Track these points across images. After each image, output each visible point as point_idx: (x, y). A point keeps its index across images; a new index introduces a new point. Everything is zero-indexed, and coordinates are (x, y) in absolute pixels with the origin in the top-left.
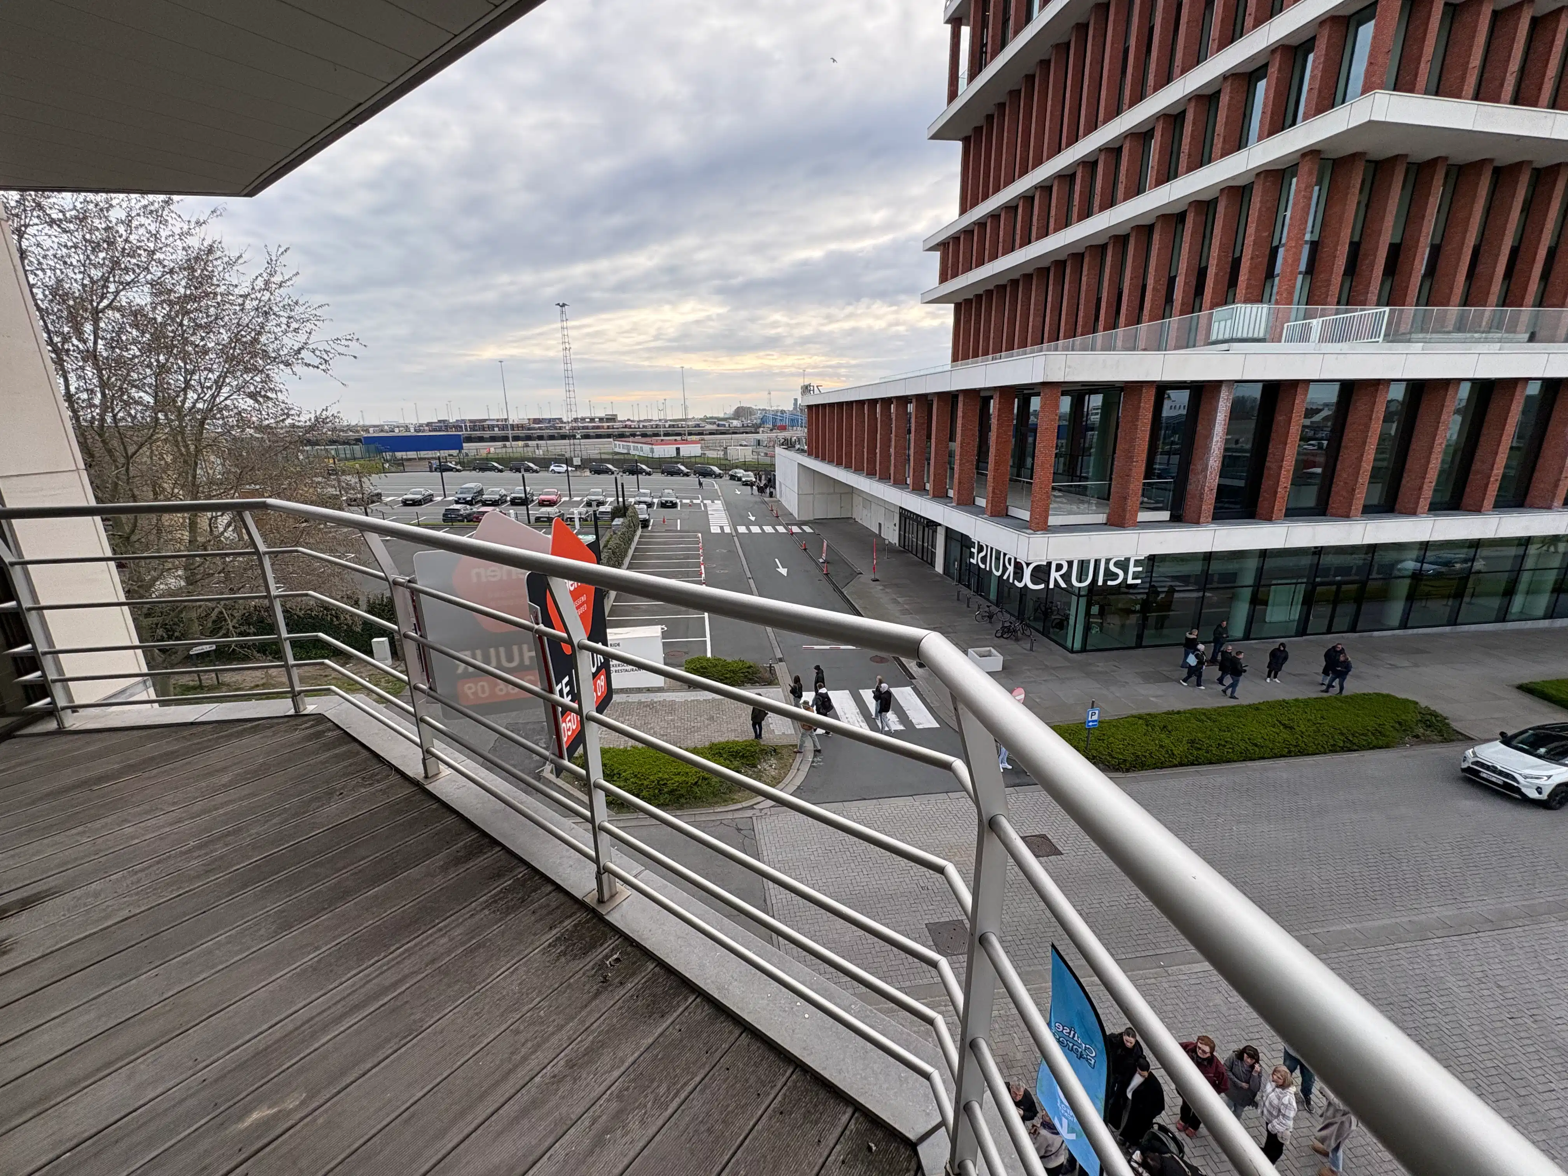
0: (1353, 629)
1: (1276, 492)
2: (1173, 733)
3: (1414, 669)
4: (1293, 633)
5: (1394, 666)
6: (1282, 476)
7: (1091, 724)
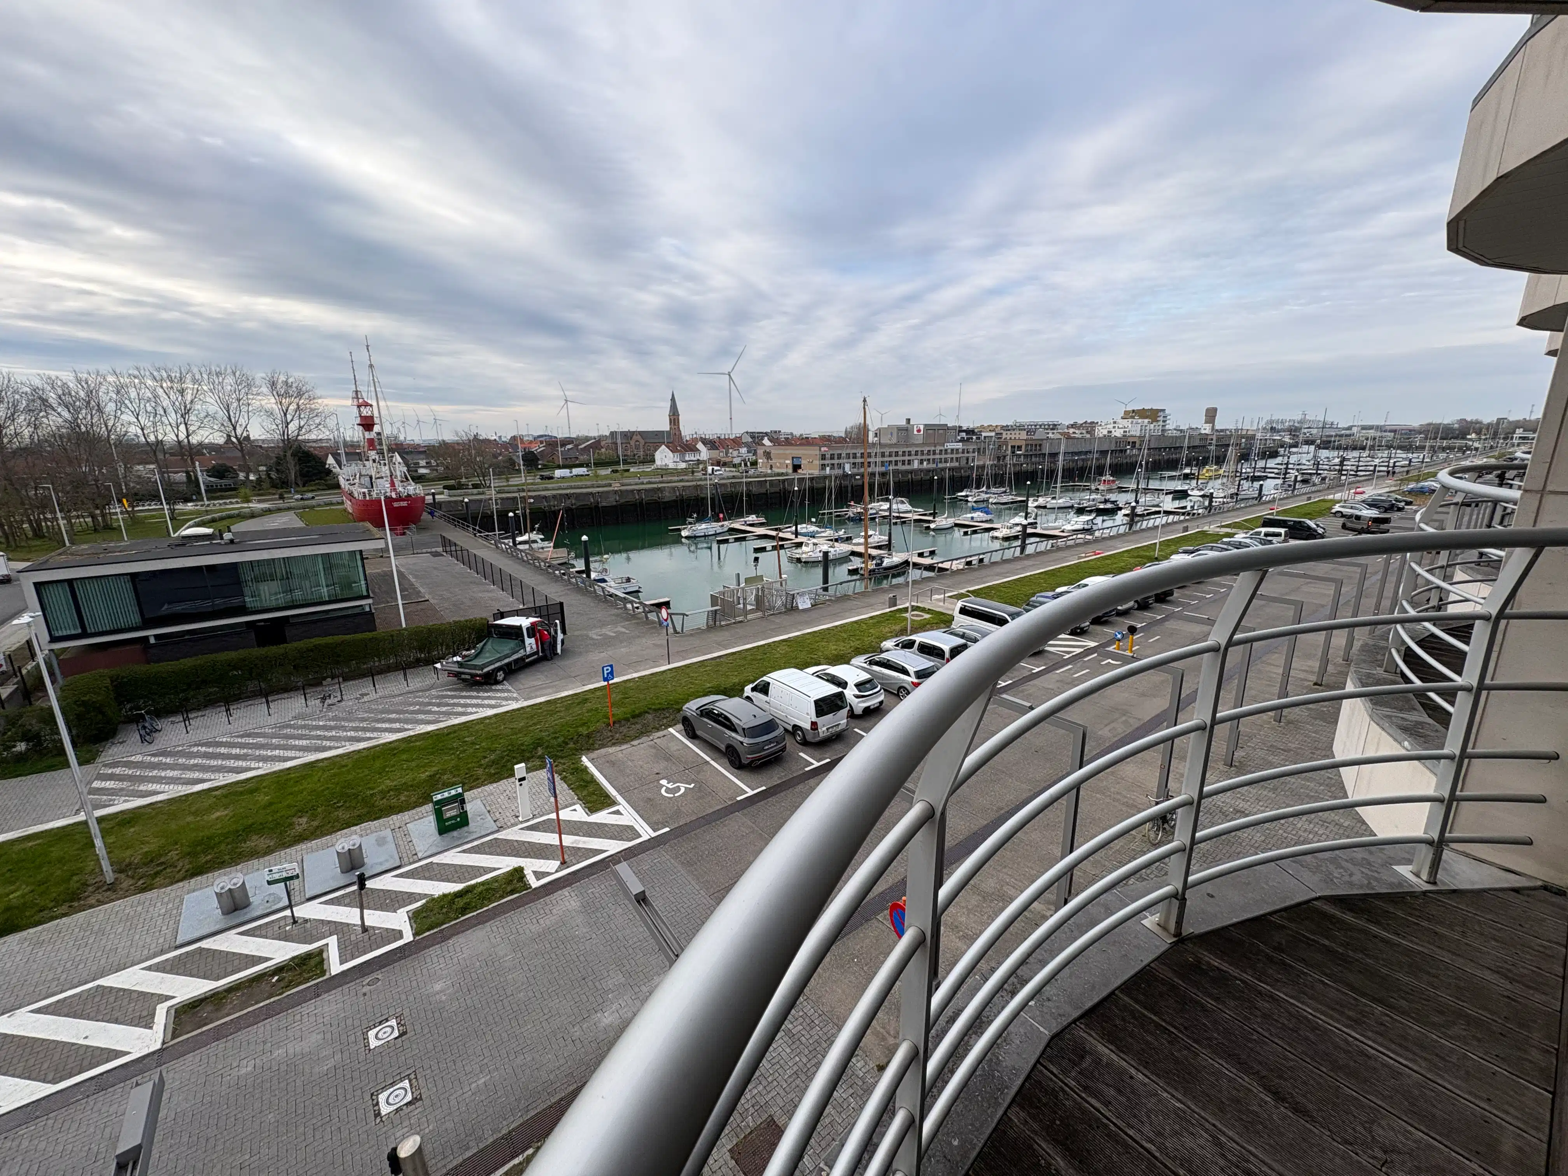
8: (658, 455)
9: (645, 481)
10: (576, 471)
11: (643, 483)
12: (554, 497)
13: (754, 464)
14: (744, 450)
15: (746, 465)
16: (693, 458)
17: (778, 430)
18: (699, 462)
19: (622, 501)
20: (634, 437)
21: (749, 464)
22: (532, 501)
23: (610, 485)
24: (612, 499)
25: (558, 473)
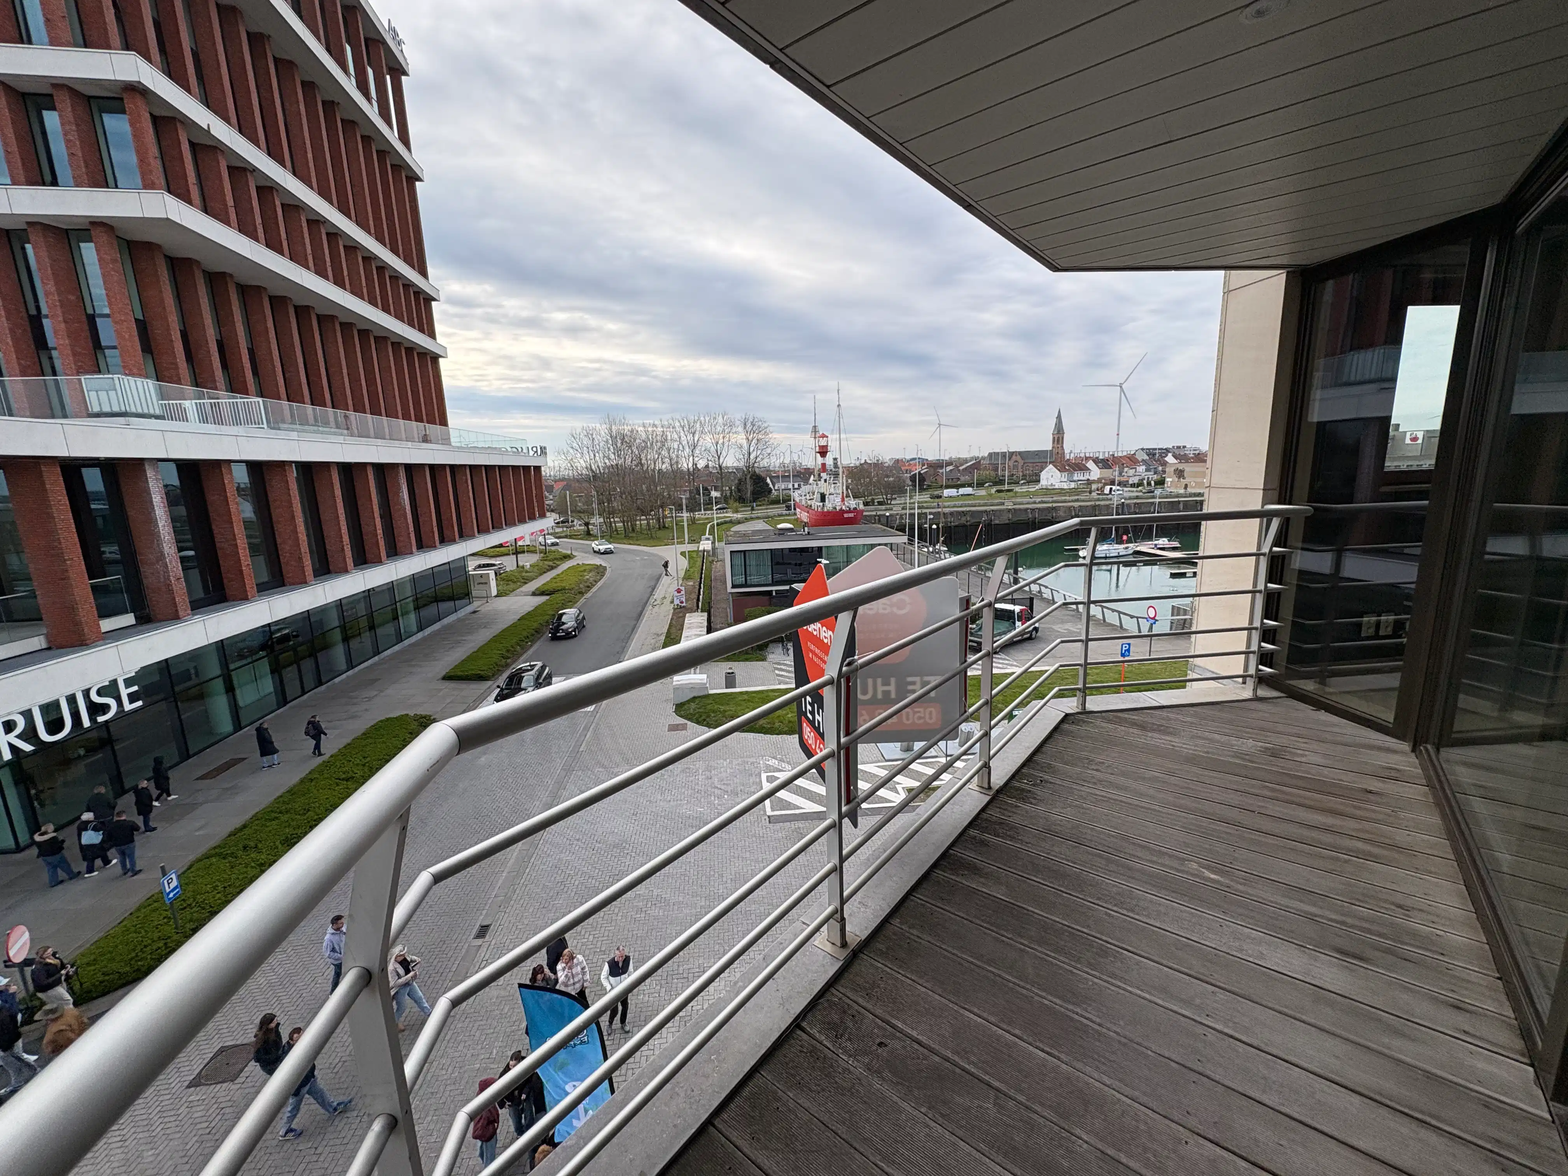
0: (320, 683)
1: (241, 572)
2: (260, 846)
3: (382, 694)
4: (275, 707)
5: (370, 699)
6: (241, 555)
7: (171, 895)
8: (1043, 475)
9: (1038, 500)
10: (962, 491)
11: (1035, 503)
12: (952, 514)
13: (1161, 483)
14: (1141, 469)
15: (1149, 484)
16: (1082, 478)
17: (1181, 445)
18: (1089, 482)
19: (1015, 519)
20: (1014, 457)
21: (1153, 483)
22: (932, 517)
23: (1003, 504)
24: (1005, 518)
25: (947, 492)
